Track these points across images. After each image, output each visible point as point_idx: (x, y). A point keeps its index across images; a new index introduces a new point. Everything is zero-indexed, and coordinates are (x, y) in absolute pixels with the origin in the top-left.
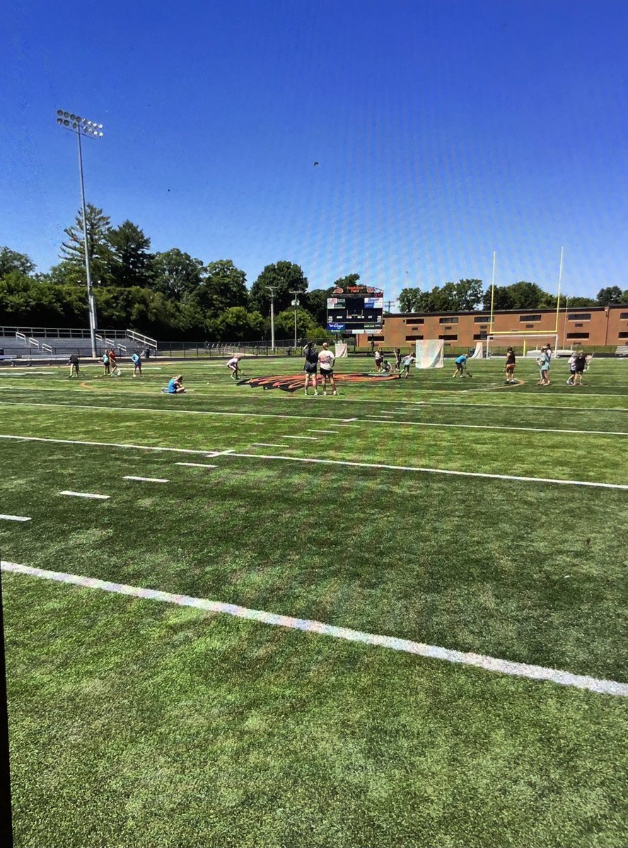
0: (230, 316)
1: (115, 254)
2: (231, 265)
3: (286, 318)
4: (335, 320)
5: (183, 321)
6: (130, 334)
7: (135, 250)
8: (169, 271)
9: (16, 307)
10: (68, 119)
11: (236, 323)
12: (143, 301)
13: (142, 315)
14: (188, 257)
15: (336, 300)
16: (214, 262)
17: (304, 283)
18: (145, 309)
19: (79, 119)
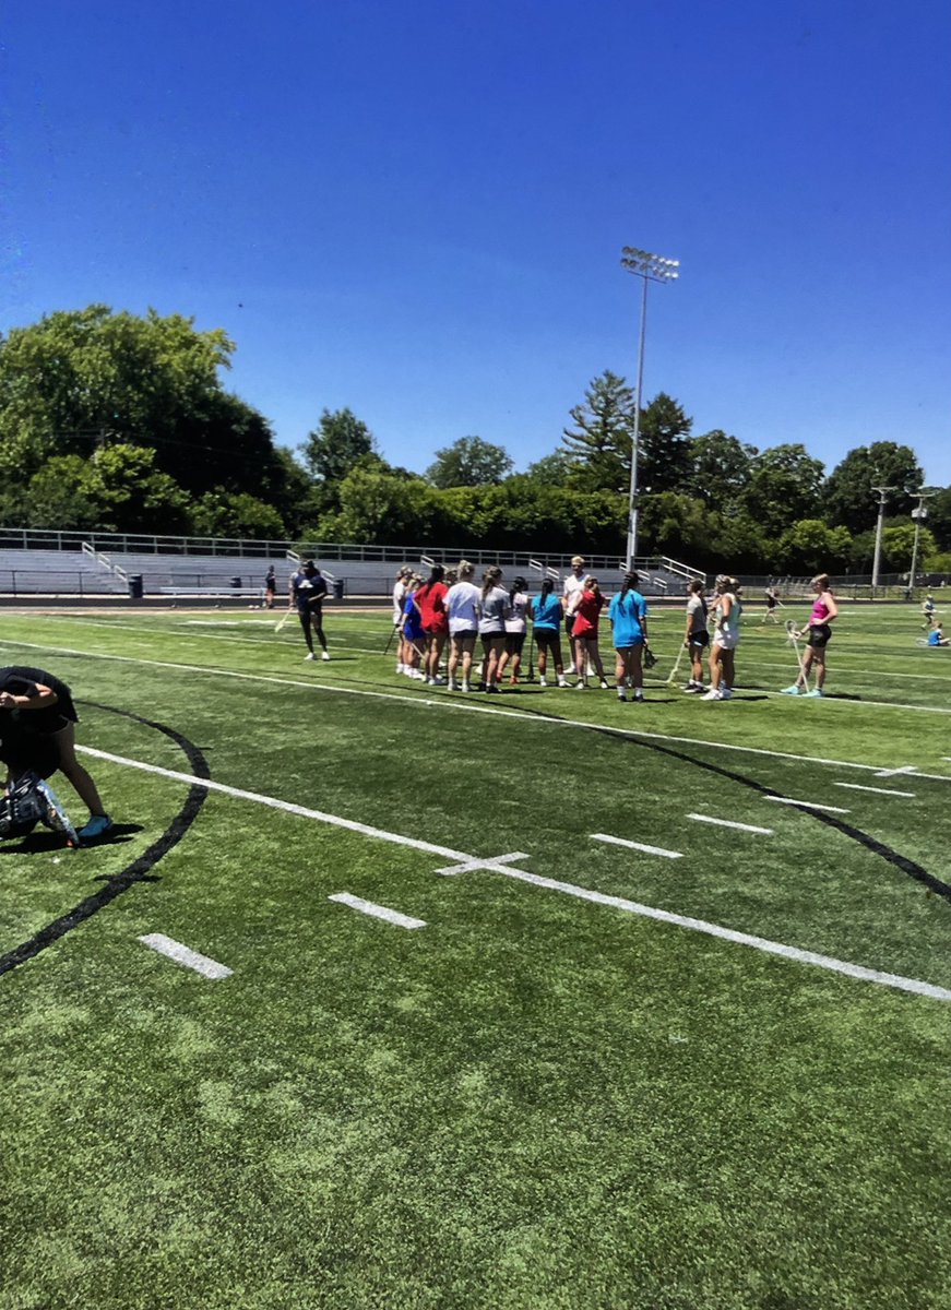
0: (799, 534)
2: (803, 453)
5: (727, 543)
6: (667, 563)
7: (668, 436)
9: (519, 524)
10: (634, 259)
11: (808, 545)
12: (677, 514)
13: (674, 533)
14: (735, 443)
16: (773, 448)
17: (916, 476)
18: (679, 527)
19: (649, 256)
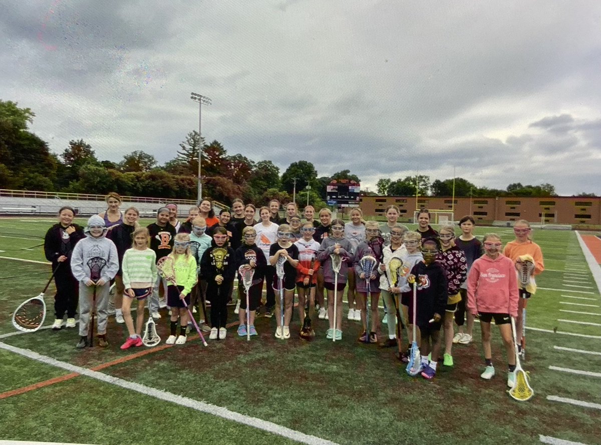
1: (207, 158)
2: (271, 164)
3: (303, 195)
4: (331, 198)
7: (218, 156)
8: (234, 166)
10: (196, 97)
12: (221, 185)
14: (245, 159)
15: (332, 187)
16: (261, 161)
17: (315, 174)
